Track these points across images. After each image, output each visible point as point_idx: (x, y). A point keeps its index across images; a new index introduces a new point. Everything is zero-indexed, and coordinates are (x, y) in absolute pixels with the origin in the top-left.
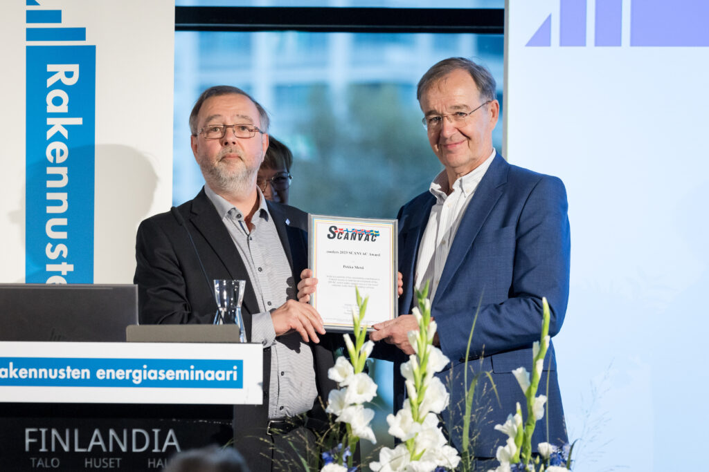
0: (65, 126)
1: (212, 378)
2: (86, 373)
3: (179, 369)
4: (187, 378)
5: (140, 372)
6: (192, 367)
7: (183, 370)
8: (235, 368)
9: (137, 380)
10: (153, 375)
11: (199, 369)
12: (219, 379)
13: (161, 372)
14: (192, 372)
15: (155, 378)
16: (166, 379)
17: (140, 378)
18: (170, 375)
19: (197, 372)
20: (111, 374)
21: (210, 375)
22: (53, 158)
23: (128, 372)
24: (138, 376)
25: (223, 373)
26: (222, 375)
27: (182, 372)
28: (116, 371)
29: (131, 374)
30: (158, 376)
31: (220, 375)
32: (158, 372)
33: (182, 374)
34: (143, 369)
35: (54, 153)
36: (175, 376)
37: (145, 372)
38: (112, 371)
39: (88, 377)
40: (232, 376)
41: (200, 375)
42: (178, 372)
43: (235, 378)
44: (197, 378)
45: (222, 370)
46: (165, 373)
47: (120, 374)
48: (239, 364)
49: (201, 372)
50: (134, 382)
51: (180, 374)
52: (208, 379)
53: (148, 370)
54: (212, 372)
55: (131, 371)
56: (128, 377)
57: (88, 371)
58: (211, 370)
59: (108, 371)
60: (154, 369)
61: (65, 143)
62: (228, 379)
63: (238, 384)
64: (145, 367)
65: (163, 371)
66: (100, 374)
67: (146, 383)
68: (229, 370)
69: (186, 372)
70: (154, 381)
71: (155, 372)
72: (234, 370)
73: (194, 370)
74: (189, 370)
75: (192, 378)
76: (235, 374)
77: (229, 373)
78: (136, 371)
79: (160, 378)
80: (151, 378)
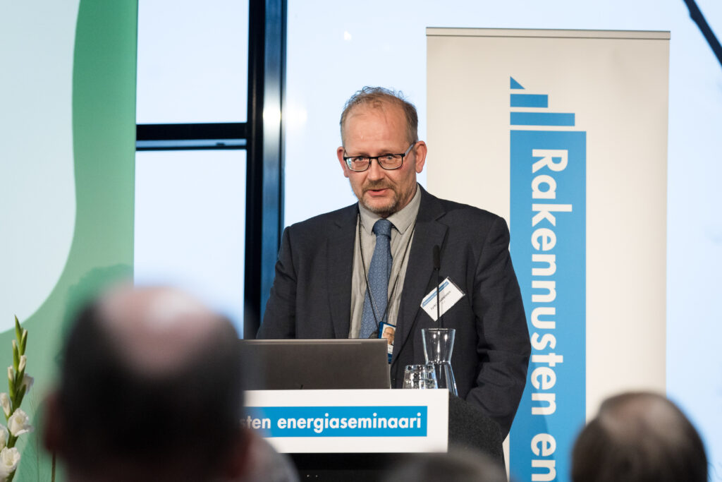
0: (553, 213)
1: (395, 426)
2: (266, 423)
3: (361, 417)
4: (370, 426)
5: (321, 420)
6: (375, 415)
7: (366, 418)
8: (419, 414)
9: (319, 429)
10: (334, 423)
11: (381, 417)
12: (402, 426)
13: (343, 420)
14: (375, 420)
15: (337, 426)
16: (348, 427)
17: (321, 426)
18: (352, 423)
19: (380, 420)
20: (292, 422)
21: (393, 423)
22: (539, 245)
23: (310, 420)
24: (320, 424)
25: (406, 420)
26: (406, 423)
27: (365, 420)
28: (297, 421)
29: (312, 423)
30: (340, 424)
31: (404, 423)
32: (340, 421)
33: (365, 422)
34: (324, 418)
35: (540, 240)
36: (357, 424)
37: (327, 420)
38: (294, 420)
39: (269, 427)
40: (415, 423)
41: (382, 422)
42: (360, 420)
43: (419, 426)
44: (380, 426)
45: (405, 417)
46: (347, 422)
47: (301, 423)
48: (423, 410)
49: (384, 420)
50: (316, 431)
51: (362, 422)
52: (391, 427)
53: (330, 418)
54: (395, 420)
55: (312, 420)
56: (309, 427)
57: (269, 420)
58: (394, 417)
59: (290, 420)
60: (336, 417)
61: (552, 230)
62: (412, 426)
63: (422, 432)
64: (327, 415)
65: (345, 419)
66: (281, 423)
67: (328, 432)
68: (413, 417)
69: (369, 420)
70: (336, 429)
71: (337, 420)
72: (417, 417)
73: (377, 417)
74: (372, 418)
75: (375, 426)
76: (419, 420)
77: (412, 420)
78: (317, 420)
79: (342, 427)
80: (333, 427)
